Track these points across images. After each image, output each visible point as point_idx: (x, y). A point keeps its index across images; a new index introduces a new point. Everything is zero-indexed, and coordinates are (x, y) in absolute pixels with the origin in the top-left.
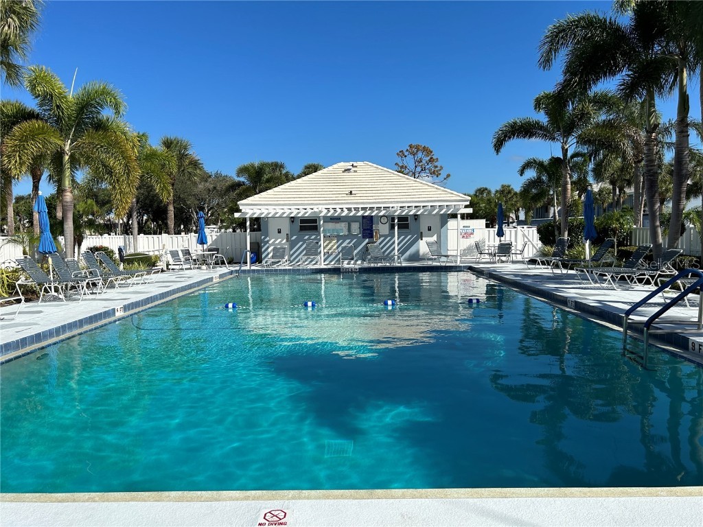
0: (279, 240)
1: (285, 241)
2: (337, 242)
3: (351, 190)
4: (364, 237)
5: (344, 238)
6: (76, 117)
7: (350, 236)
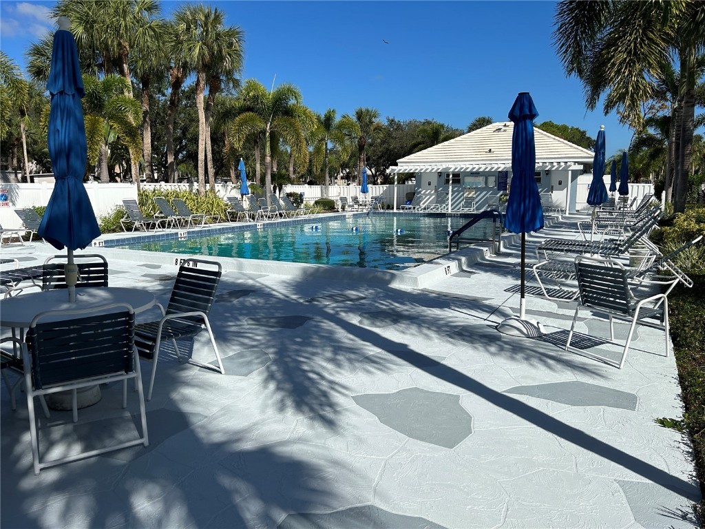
0: (429, 191)
1: (433, 192)
2: (476, 193)
3: (490, 148)
4: (499, 189)
5: (482, 190)
6: (273, 108)
7: (486, 188)
